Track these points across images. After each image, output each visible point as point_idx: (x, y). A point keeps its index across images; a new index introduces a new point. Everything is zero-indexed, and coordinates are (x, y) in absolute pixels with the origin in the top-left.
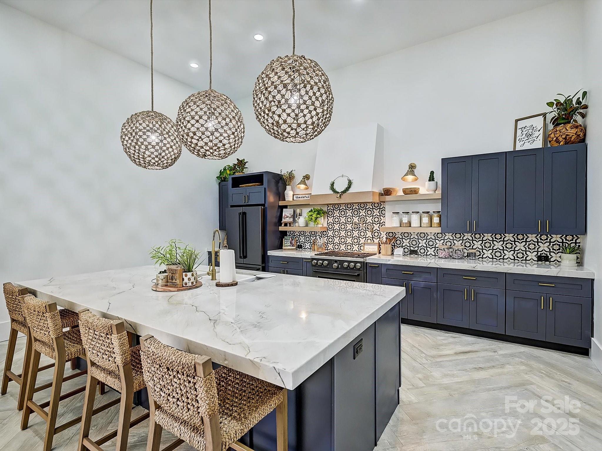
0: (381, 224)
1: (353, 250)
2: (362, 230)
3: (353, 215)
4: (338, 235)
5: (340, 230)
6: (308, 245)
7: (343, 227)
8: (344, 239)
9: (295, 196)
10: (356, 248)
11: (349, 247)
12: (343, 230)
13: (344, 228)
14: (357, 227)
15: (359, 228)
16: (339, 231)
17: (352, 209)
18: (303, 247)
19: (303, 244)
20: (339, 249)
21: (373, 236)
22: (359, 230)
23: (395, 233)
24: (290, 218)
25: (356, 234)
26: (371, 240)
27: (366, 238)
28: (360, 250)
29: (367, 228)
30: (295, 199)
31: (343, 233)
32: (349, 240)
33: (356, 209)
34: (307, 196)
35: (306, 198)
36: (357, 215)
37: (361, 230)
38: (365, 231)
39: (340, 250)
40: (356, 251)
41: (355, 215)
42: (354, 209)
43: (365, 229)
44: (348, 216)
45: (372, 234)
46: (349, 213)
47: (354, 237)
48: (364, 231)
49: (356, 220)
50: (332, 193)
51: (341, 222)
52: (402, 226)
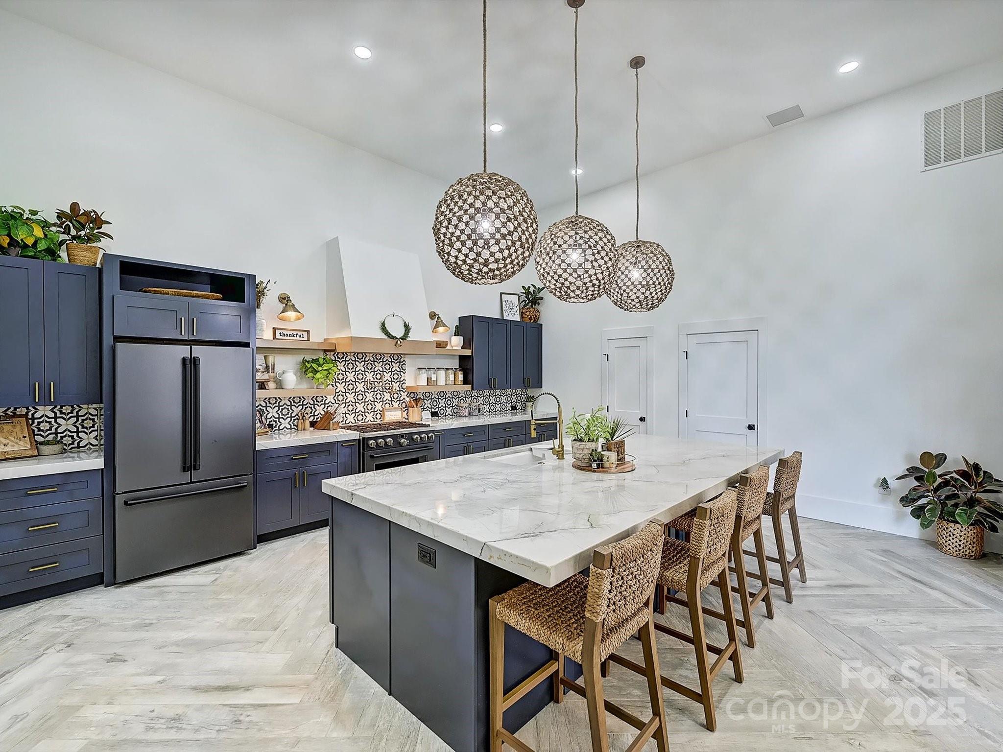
0: (402, 382)
1: (366, 420)
2: (379, 391)
3: (366, 370)
4: (343, 400)
5: (345, 392)
6: (285, 423)
7: (351, 387)
8: (353, 405)
9: (278, 332)
10: (370, 417)
11: (360, 418)
12: (350, 393)
13: (353, 389)
14: (372, 387)
15: (374, 389)
16: (344, 394)
17: (365, 361)
18: (276, 427)
19: (276, 421)
20: (344, 423)
21: (391, 398)
22: (374, 391)
23: (416, 393)
24: (263, 372)
25: (370, 397)
26: (389, 404)
27: (383, 401)
28: (375, 420)
29: (384, 388)
30: (278, 336)
31: (351, 397)
32: (360, 407)
33: (369, 361)
34: (300, 333)
35: (298, 338)
36: (371, 370)
37: (376, 391)
38: (382, 393)
39: (346, 424)
40: (370, 422)
41: (368, 369)
42: (367, 361)
43: (382, 390)
44: (358, 371)
45: (391, 396)
46: (360, 366)
47: (367, 402)
48: (380, 393)
49: (370, 376)
50: (386, 337)
51: (347, 380)
52: (430, 384)
